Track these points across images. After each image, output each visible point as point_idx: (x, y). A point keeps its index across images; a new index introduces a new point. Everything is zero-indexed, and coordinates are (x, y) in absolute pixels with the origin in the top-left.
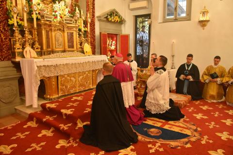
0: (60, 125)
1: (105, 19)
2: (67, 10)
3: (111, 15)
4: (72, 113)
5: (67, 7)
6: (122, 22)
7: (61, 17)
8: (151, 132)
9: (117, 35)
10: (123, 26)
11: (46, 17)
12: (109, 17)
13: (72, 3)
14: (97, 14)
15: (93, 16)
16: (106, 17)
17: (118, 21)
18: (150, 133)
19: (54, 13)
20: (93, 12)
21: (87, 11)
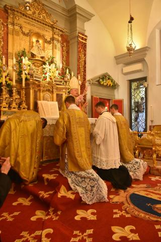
0: (40, 192)
1: (97, 83)
2: (57, 72)
3: (103, 79)
4: (55, 178)
5: (57, 70)
6: (114, 86)
7: (51, 79)
8: (157, 208)
9: (110, 100)
10: (116, 91)
11: (35, 77)
12: (101, 80)
13: (63, 66)
14: (88, 77)
15: (85, 79)
16: (98, 81)
17: (110, 85)
18: (156, 210)
19: (44, 75)
20: (85, 75)
21: (78, 74)
